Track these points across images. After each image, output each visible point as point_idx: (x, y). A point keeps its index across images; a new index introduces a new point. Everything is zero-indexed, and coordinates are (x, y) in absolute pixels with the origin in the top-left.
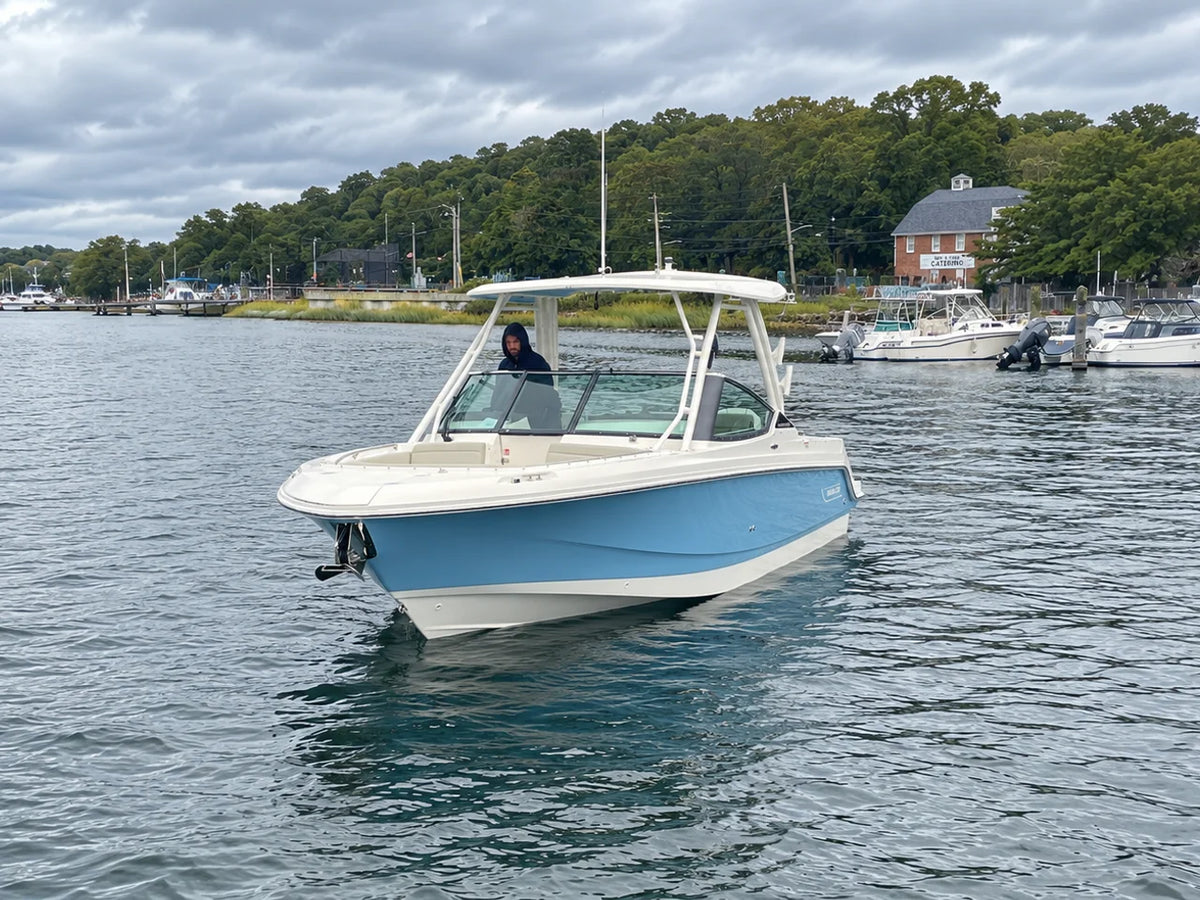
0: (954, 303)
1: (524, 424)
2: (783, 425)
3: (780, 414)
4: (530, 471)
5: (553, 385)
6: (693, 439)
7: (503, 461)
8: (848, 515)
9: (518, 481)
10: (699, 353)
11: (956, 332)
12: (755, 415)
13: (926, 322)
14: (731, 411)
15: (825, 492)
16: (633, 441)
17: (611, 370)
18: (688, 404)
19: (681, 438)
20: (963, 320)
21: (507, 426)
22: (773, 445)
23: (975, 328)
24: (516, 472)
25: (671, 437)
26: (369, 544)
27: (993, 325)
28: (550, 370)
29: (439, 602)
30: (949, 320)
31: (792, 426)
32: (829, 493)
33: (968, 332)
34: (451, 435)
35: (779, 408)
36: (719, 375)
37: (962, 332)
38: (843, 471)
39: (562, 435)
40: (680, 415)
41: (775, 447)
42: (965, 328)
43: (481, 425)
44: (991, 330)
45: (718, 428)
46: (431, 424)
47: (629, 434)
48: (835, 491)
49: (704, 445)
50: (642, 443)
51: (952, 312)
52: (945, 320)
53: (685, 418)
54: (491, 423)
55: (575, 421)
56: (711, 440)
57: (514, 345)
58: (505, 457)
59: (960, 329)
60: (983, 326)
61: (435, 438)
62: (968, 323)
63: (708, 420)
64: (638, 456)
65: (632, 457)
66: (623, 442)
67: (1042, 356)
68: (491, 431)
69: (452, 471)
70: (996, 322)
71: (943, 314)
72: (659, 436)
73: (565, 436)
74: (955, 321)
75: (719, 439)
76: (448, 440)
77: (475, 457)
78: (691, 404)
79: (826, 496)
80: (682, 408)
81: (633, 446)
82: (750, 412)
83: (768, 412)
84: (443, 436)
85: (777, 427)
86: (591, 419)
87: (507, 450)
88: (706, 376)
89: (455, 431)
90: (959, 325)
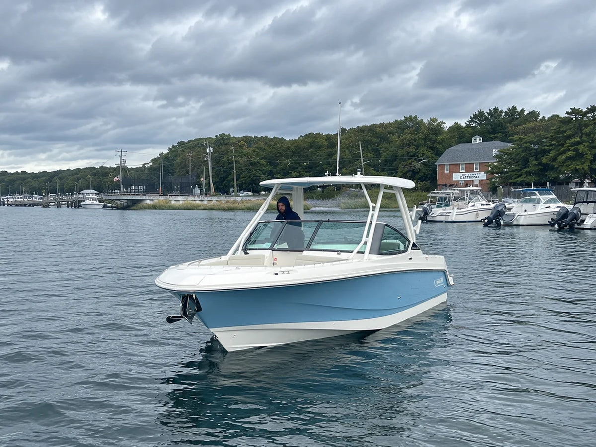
0: (469, 194)
1: (285, 246)
2: (415, 248)
3: (414, 243)
4: (283, 269)
5: (301, 226)
6: (369, 254)
7: (273, 264)
8: (447, 293)
9: (276, 274)
10: (373, 212)
11: (470, 208)
12: (401, 243)
13: (456, 203)
14: (388, 241)
15: (435, 282)
16: (339, 254)
17: (329, 219)
18: (367, 236)
19: (364, 253)
20: (473, 202)
21: (276, 246)
22: (410, 258)
23: (479, 205)
24: (277, 270)
25: (358, 252)
26: (197, 304)
27: (486, 204)
28: (300, 219)
29: (235, 334)
30: (466, 202)
31: (419, 249)
32: (437, 282)
33: (475, 208)
34: (248, 252)
35: (413, 240)
36: (383, 223)
37: (473, 208)
38: (444, 272)
39: (303, 251)
40: (362, 242)
41: (411, 259)
42: (474, 206)
43: (264, 246)
44: (486, 206)
45: (382, 250)
46: (239, 247)
47: (337, 251)
48: (440, 281)
49: (375, 257)
50: (344, 255)
51: (468, 198)
52: (465, 202)
53: (365, 243)
54: (267, 245)
55: (309, 245)
56: (378, 254)
57: (283, 208)
58: (274, 262)
59: (472, 206)
60: (482, 205)
61: (240, 253)
62: (475, 203)
63: (377, 245)
64: (341, 262)
65: (338, 262)
66: (334, 255)
67: (501, 221)
68: (268, 249)
69: (243, 269)
70: (488, 203)
71: (464, 199)
72: (352, 252)
73: (304, 251)
74: (469, 203)
75: (382, 254)
76: (246, 253)
77: (259, 262)
78: (368, 237)
79: (436, 283)
80: (364, 239)
81: (338, 256)
82: (398, 242)
83: (407, 242)
84: (244, 252)
85: (412, 249)
86: (318, 243)
87: (276, 258)
88: (376, 223)
89: (250, 250)
90: (471, 204)
